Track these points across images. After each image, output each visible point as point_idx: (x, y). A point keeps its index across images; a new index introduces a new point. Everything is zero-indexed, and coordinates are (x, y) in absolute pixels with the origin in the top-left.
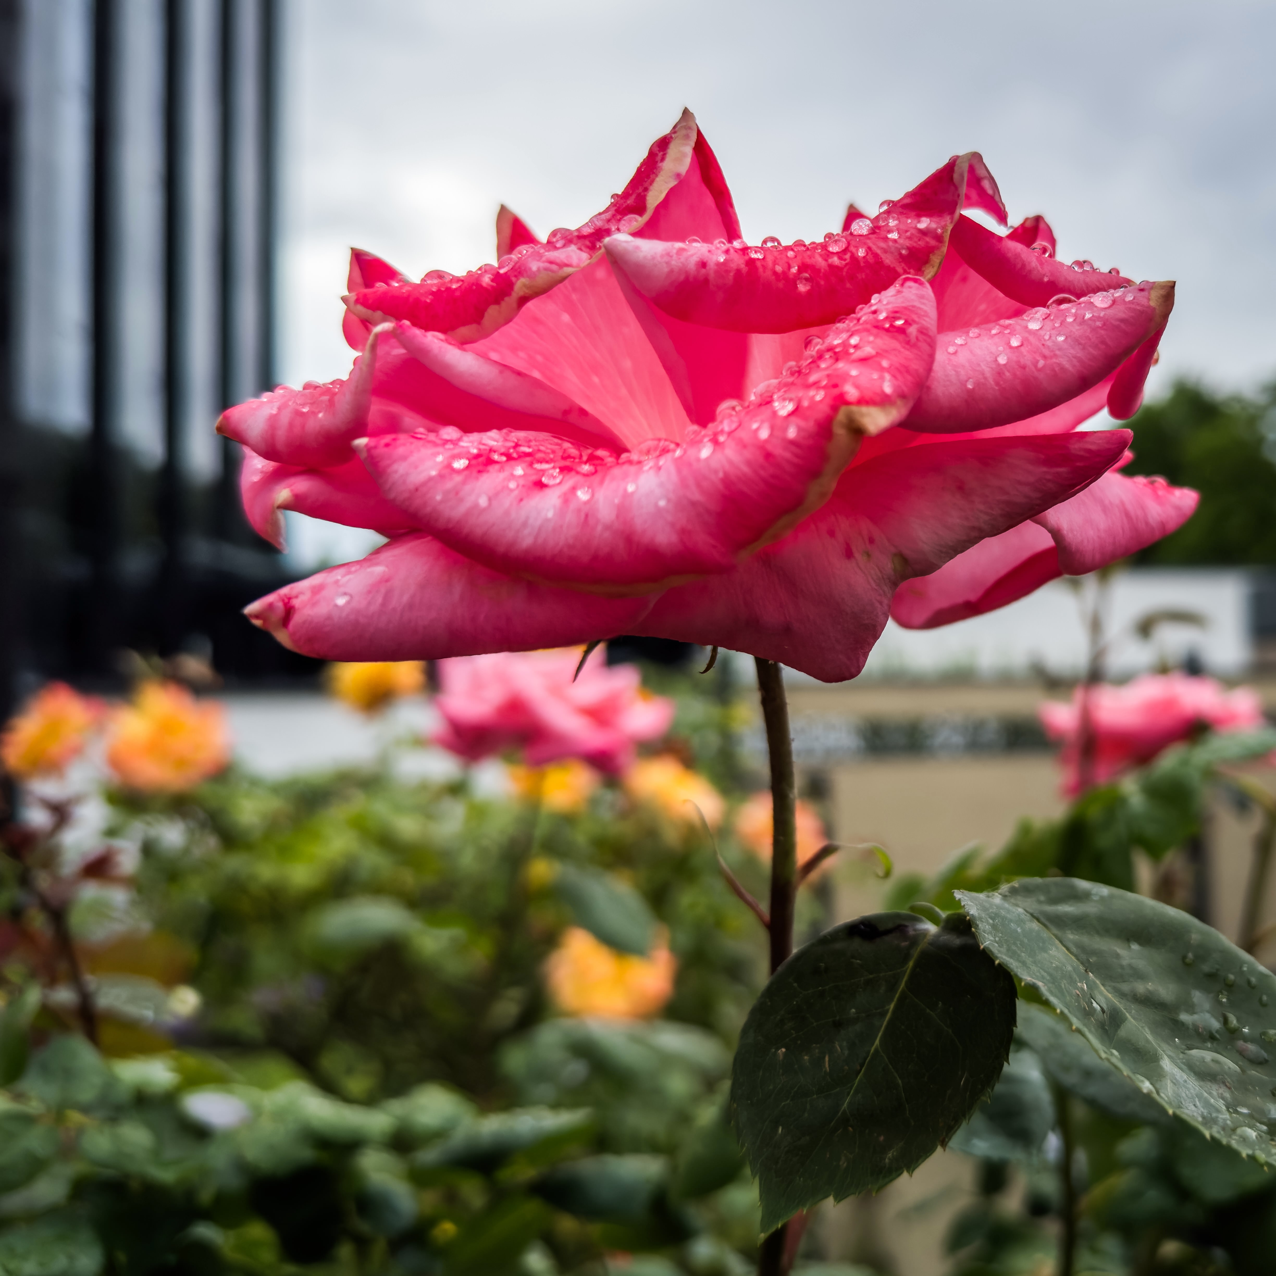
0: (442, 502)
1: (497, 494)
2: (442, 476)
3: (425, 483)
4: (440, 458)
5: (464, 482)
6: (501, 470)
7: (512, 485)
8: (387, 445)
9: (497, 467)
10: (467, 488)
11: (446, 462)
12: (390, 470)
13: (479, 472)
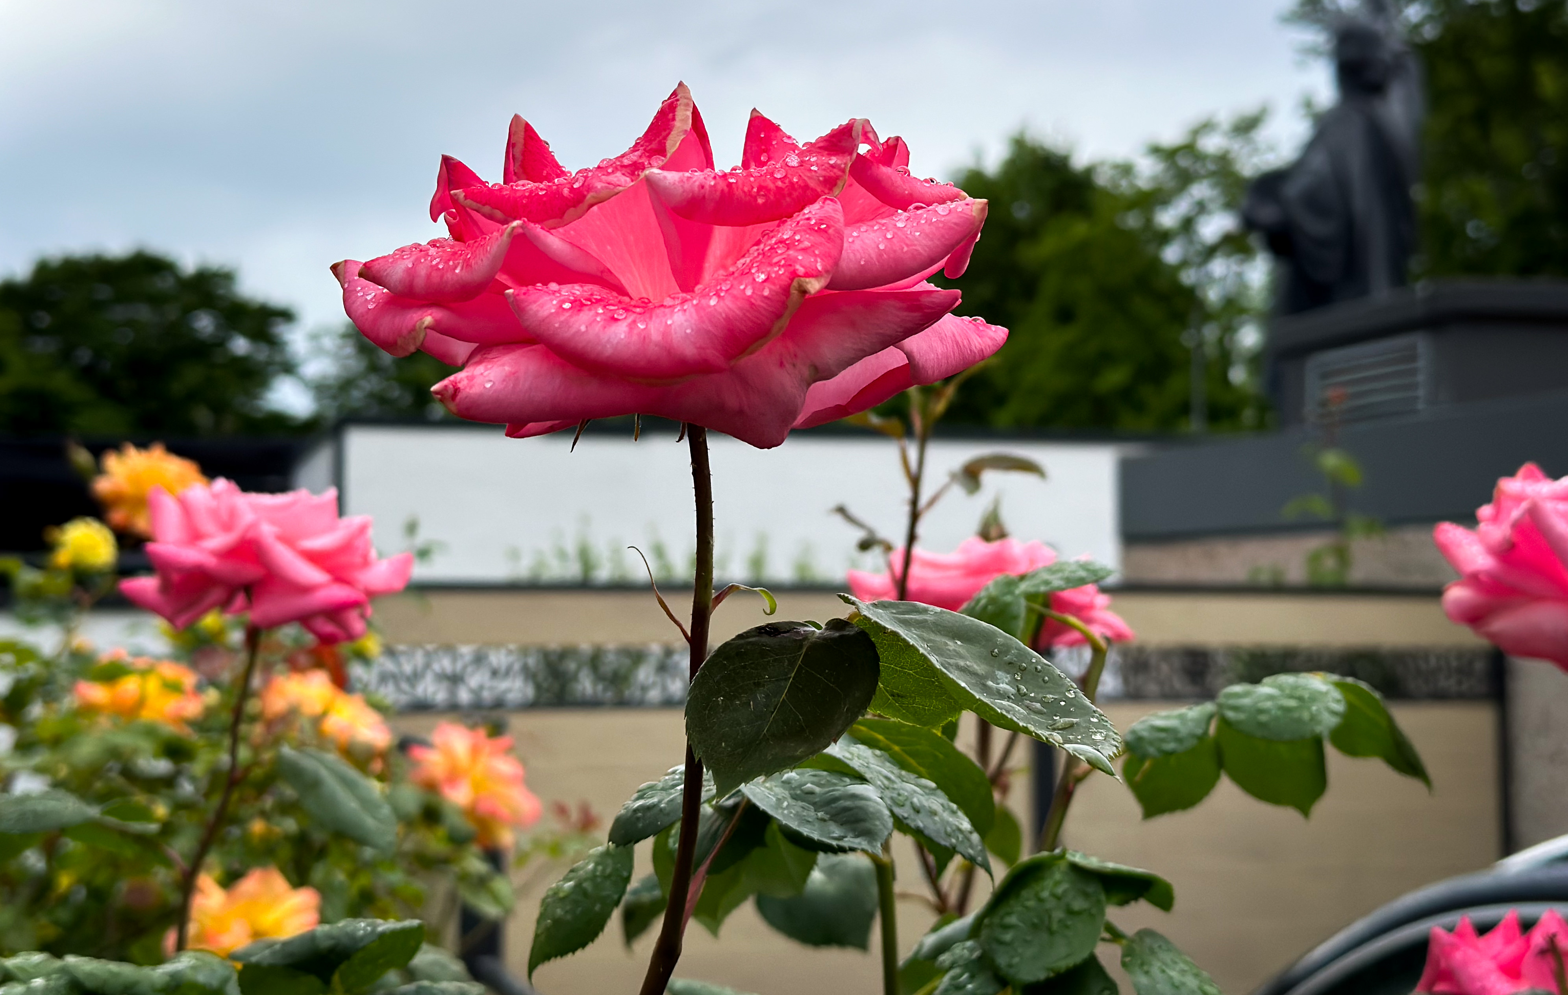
0: (559, 328)
1: (590, 324)
2: (557, 313)
3: (547, 317)
4: (555, 302)
5: (571, 316)
6: (590, 310)
7: (598, 319)
8: (525, 294)
9: (588, 307)
10: (573, 320)
11: (558, 305)
12: (528, 308)
13: (579, 310)
